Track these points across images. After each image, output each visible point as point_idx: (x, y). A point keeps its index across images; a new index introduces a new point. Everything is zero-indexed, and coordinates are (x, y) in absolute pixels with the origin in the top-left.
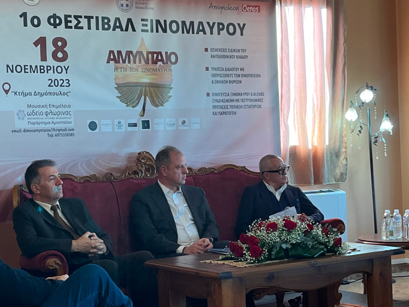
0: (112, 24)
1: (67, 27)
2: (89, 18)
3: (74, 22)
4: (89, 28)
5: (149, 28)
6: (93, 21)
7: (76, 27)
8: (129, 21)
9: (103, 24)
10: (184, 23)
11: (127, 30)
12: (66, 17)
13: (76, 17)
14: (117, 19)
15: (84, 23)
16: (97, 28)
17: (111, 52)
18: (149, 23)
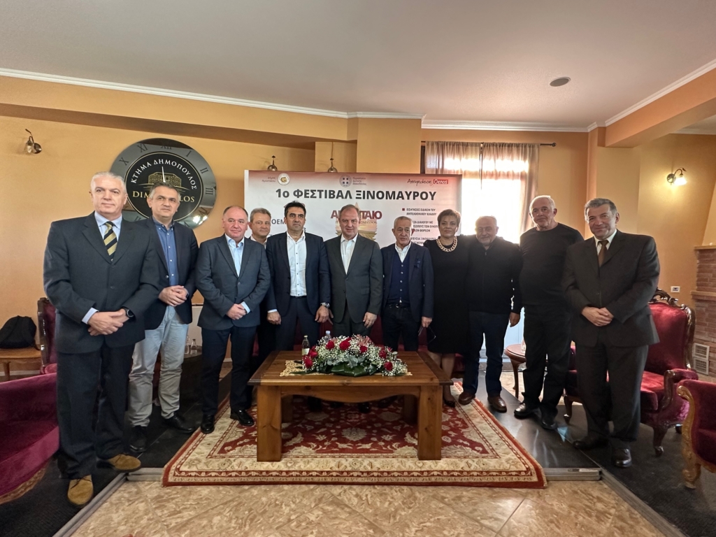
0: (336, 194)
1: (306, 197)
2: (320, 191)
3: (311, 194)
4: (320, 197)
5: (362, 196)
6: (323, 193)
7: (312, 197)
8: (348, 192)
9: (330, 194)
10: (388, 193)
11: (346, 197)
12: (306, 191)
13: (312, 191)
14: (340, 191)
15: (317, 194)
16: (326, 197)
17: (334, 211)
18: (362, 193)
